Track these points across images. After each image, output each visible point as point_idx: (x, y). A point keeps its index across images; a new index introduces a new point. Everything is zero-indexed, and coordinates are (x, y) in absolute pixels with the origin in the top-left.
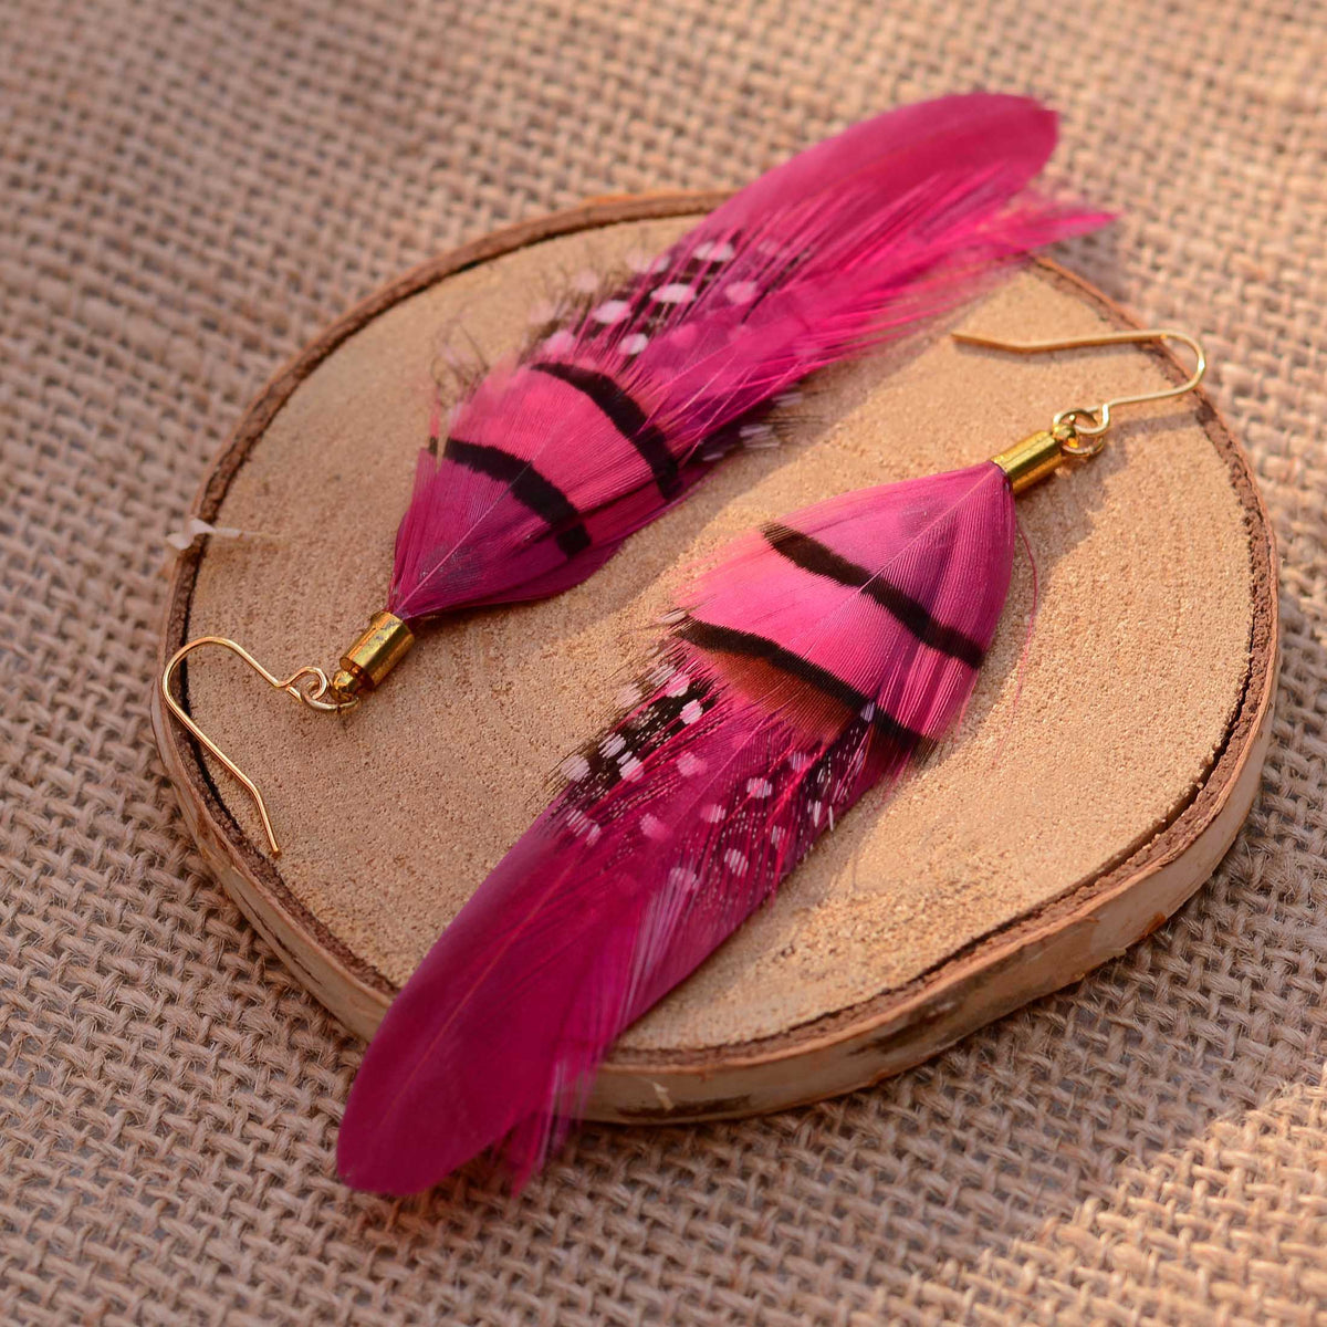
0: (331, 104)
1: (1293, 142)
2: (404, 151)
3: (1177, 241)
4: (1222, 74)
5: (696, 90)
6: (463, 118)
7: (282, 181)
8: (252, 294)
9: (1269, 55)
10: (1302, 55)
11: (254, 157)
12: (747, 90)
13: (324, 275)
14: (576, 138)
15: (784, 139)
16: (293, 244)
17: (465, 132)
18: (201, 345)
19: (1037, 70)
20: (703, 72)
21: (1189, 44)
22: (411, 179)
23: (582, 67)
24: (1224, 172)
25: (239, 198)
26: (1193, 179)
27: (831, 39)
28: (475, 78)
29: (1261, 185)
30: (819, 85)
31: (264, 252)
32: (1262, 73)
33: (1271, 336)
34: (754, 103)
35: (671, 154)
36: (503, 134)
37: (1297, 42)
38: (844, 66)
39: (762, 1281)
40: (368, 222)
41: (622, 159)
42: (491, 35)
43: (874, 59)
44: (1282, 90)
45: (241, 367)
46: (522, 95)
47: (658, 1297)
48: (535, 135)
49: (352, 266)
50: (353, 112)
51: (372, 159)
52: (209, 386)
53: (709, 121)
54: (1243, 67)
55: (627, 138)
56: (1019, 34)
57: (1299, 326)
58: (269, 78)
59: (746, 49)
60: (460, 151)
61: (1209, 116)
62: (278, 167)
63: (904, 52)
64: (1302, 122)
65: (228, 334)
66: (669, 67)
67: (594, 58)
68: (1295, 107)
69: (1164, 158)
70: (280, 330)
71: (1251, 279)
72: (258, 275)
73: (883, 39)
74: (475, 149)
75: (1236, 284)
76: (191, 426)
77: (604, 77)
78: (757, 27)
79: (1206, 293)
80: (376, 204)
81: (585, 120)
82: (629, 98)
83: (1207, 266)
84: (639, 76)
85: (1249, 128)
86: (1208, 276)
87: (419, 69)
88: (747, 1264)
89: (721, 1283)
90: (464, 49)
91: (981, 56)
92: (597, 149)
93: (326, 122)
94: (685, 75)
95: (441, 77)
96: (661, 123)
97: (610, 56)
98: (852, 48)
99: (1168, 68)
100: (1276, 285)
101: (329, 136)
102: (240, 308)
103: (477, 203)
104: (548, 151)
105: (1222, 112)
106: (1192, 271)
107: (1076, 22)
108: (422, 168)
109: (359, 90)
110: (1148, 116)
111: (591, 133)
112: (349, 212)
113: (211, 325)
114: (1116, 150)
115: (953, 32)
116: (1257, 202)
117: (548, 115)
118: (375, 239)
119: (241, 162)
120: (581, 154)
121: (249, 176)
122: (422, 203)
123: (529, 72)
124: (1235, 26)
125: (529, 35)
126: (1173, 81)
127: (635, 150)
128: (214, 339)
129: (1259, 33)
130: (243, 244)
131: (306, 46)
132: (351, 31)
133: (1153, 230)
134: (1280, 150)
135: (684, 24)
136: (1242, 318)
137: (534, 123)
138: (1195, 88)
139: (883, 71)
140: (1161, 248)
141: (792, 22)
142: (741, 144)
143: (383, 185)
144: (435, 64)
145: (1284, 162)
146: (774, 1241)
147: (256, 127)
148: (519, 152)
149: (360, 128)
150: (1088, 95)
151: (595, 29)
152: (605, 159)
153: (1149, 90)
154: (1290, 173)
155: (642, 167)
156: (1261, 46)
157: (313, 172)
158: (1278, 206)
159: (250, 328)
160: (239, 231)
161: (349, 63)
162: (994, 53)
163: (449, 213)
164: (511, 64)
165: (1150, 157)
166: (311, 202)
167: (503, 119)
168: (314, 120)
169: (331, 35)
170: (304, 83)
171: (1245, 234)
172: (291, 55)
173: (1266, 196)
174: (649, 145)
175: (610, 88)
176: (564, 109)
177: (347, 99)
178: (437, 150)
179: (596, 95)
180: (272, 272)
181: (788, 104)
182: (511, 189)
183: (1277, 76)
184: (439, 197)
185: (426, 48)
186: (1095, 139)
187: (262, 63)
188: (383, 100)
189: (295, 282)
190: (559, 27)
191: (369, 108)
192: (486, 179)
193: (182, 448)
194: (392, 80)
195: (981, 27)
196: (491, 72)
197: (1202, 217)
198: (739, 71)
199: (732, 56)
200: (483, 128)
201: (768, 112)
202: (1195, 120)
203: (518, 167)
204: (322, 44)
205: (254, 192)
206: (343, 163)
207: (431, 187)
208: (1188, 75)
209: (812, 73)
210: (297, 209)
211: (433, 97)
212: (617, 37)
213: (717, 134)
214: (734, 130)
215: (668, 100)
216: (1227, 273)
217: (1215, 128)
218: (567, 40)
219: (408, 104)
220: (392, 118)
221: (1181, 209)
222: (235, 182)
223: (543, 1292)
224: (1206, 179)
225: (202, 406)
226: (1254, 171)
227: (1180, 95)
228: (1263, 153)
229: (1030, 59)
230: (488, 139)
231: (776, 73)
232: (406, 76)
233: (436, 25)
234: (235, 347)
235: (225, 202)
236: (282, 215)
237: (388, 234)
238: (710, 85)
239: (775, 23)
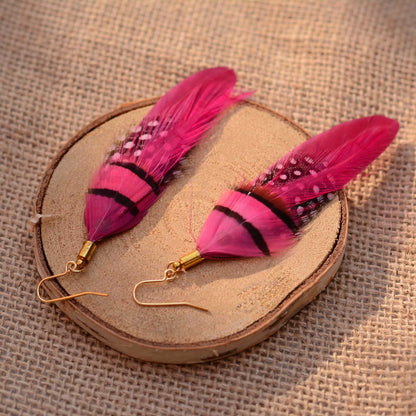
0: (32, 72)
1: (299, 50)
2: (54, 83)
3: (274, 81)
4: (276, 35)
5: (133, 58)
6: (69, 72)
7: (22, 95)
8: (19, 127)
9: (288, 28)
10: (297, 27)
11: (13, 89)
12: (147, 57)
13: (38, 120)
14: (102, 74)
15: (160, 69)
16: (28, 112)
17: (70, 76)
18: (7, 143)
19: (225, 41)
20: (134, 53)
21: (265, 28)
22: (58, 90)
23: (100, 55)
24: (282, 61)
25: (11, 100)
26: (274, 64)
27: (167, 41)
28: (71, 61)
29: (293, 63)
30: (167, 53)
31: (21, 115)
32: (286, 33)
33: (306, 104)
34: (150, 60)
35: (129, 76)
36: (82, 75)
37: (295, 23)
38: (173, 47)
39: (221, 385)
40: (48, 103)
41: (116, 78)
42: (73, 49)
43: (180, 44)
44: (294, 37)
45: (19, 148)
46: (85, 64)
48: (90, 75)
49: (46, 116)
50: (38, 74)
51: (46, 86)
52: (11, 154)
53: (138, 66)
54: (281, 32)
55: (116, 73)
56: (218, 32)
57: (313, 100)
58: (13, 66)
59: (145, 46)
60: (70, 81)
61: (274, 47)
62: (20, 91)
63: (188, 42)
64: (300, 44)
65: (14, 139)
66: (124, 53)
67: (103, 53)
68: (298, 41)
69: (265, 59)
70: (29, 136)
71: (297, 88)
72: (20, 121)
73: (182, 38)
74: (74, 80)
75: (293, 91)
76: (8, 165)
77: (107, 57)
78: (147, 39)
79: (285, 94)
80: (49, 98)
81: (104, 69)
82: (115, 62)
83: (284, 87)
84: (117, 56)
85: (286, 48)
86: (285, 89)
87: (55, 60)
88: (215, 381)
89: (209, 387)
90: (66, 54)
91: (209, 40)
92: (108, 77)
93: (31, 77)
94: (130, 54)
95: (61, 62)
96: (125, 68)
97: (108, 51)
98: (174, 42)
99: (260, 35)
100: (304, 89)
101: (33, 81)
102: (16, 131)
103: (78, 95)
104: (95, 78)
105: (278, 45)
106: (280, 89)
107: (233, 27)
108: (61, 87)
109: (39, 67)
110: (258, 49)
111: (106, 72)
112: (42, 101)
113: (9, 137)
114: (252, 59)
115: (200, 34)
116: (293, 68)
117: (93, 69)
118: (51, 108)
119: (10, 91)
120: (104, 78)
121: (12, 94)
122: (62, 96)
123: (86, 58)
124: (276, 22)
125: (84, 48)
126: (262, 39)
127: (119, 76)
128: (10, 141)
129: (283, 23)
130: (14, 113)
131: (22, 57)
132: (33, 51)
133: (267, 79)
134: (296, 53)
135: (126, 41)
136: (296, 100)
137: (89, 71)
138: (269, 40)
139: (183, 47)
140: (270, 83)
141: (156, 37)
142: (148, 71)
143: (50, 93)
144: (59, 58)
145: (298, 56)
146: (221, 373)
147: (12, 80)
148: (87, 80)
149: (41, 78)
150: (241, 46)
151: (102, 45)
152: (111, 79)
153: (256, 43)
154: (300, 58)
155: (122, 80)
156: (285, 26)
157: (30, 91)
158: (299, 68)
160: (12, 110)
161: (35, 61)
162: (213, 38)
163: (70, 98)
164: (80, 56)
165: (262, 60)
166: (31, 100)
167: (80, 71)
168: (28, 77)
169: (28, 53)
170: (23, 67)
171: (292, 77)
172: (18, 60)
173: (295, 66)
174: (123, 74)
175: (109, 60)
176: (98, 67)
177: (36, 70)
178: (64, 81)
179: (105, 62)
180: (24, 120)
181: (159, 59)
182: (86, 90)
183: (291, 33)
184: (66, 95)
185: (56, 54)
186: (245, 57)
187: (11, 63)
188: (46, 69)
189: (31, 122)
190: (92, 45)
191: (42, 72)
192: (79, 88)
193: (7, 172)
194: (48, 64)
195: (208, 32)
196: (75, 59)
197: (279, 74)
198: (144, 52)
199: (141, 48)
200: (76, 74)
201: (155, 62)
202: (271, 48)
203: (87, 83)
204: (26, 56)
205: (15, 98)
206: (38, 88)
207: (64, 92)
208: (266, 37)
209: (164, 50)
210: (28, 102)
211: (60, 67)
212: (108, 46)
213: (141, 69)
214: (145, 68)
215: (126, 61)
216: (290, 88)
217: (277, 50)
218: (95, 48)
219: (53, 70)
220: (49, 74)
221: (273, 72)
222: (9, 97)
224: (278, 64)
225: (10, 160)
226: (291, 60)
227: (265, 43)
228: (292, 54)
229: (222, 39)
230: (78, 77)
231: (154, 51)
232: (51, 62)
233: (57, 48)
234: (17, 143)
235: (7, 102)
236: (24, 104)
237: (54, 106)
238: (137, 57)
239: (151, 38)
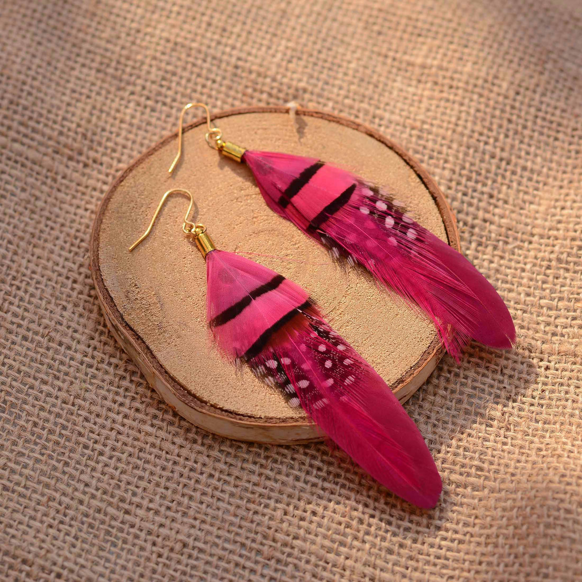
0: (93, 72)
1: (423, 78)
2: (119, 89)
3: (387, 115)
4: (398, 56)
5: (219, 67)
6: (139, 77)
7: (78, 100)
8: (70, 141)
9: (414, 48)
10: (425, 48)
11: (68, 92)
12: (236, 67)
13: (94, 134)
14: (178, 84)
15: (249, 84)
16: (83, 123)
17: (140, 82)
18: (53, 159)
19: (335, 57)
20: (221, 61)
21: (386, 46)
22: (122, 99)
23: (179, 59)
24: (401, 90)
25: (64, 106)
26: (391, 93)
27: (264, 49)
28: (143, 63)
29: (414, 94)
30: (261, 66)
31: (74, 126)
32: (411, 55)
33: (420, 149)
34: (239, 71)
35: (211, 89)
36: (153, 82)
37: (423, 43)
38: (269, 58)
39: (269, 483)
40: (108, 114)
41: (195, 91)
42: (147, 48)
43: (279, 56)
44: (419, 61)
45: (67, 166)
46: (159, 69)
47: (234, 490)
48: (164, 83)
49: (103, 130)
50: (101, 75)
51: (109, 92)
52: (56, 173)
53: (224, 78)
54: (405, 53)
55: (196, 84)
56: (327, 44)
57: (430, 144)
58: (71, 63)
59: (235, 52)
60: (138, 88)
61: (394, 70)
62: (76, 95)
63: (289, 53)
64: (426, 71)
65: (62, 155)
66: (209, 59)
67: (183, 56)
68: (423, 66)
69: (381, 86)
70: (80, 153)
71: (413, 128)
72: (71, 134)
73: (281, 48)
74: (144, 88)
75: (408, 130)
76: (51, 187)
77: (187, 63)
78: (238, 45)
79: (398, 134)
80: (110, 108)
81: (181, 78)
82: (196, 70)
83: (398, 124)
84: (199, 62)
85: (408, 74)
86: (398, 128)
87: (123, 60)
88: (263, 478)
89: (255, 484)
90: (138, 53)
91: (315, 53)
92: (186, 88)
93: (91, 79)
94: (215, 62)
95: (130, 63)
96: (207, 79)
97: (189, 55)
98: (271, 52)
99: (379, 54)
100: (421, 130)
101: (93, 84)
102: (65, 146)
103: (145, 107)
104: (169, 88)
105: (399, 69)
106: (393, 126)
107: (347, 39)
108: (126, 94)
109: (103, 67)
110: (374, 72)
111: (183, 82)
112: (101, 111)
113: (57, 152)
114: (364, 84)
115: (305, 45)
116: (413, 101)
117: (168, 76)
118: (111, 120)
119: (64, 94)
120: (180, 89)
121: (66, 99)
122: (126, 107)
123: (161, 61)
124: (401, 39)
125: (160, 48)
126: (381, 59)
127: (199, 88)
128: (57, 156)
129: (410, 41)
130: (65, 123)
131: (83, 52)
132: (98, 47)
133: (378, 112)
134: (419, 81)
135: (213, 44)
136: (410, 142)
137: (164, 79)
138: (389, 61)
139: (282, 60)
140: (381, 119)
141: (250, 43)
142: (235, 85)
143: (113, 101)
144: (128, 58)
145: (421, 86)
146: (272, 470)
147: (68, 81)
148: (159, 89)
149: (103, 81)
150: (353, 65)
151: (183, 46)
152: (189, 91)
153: (373, 63)
154: (424, 90)
155: (202, 94)
156: (411, 45)
157: (88, 97)
158: (420, 102)
159: (70, 153)
160: (64, 119)
161: (98, 58)
162: (320, 52)
163: (136, 110)
164: (154, 58)
165: (376, 86)
166: (88, 108)
167: (152, 77)
168: (88, 78)
169: (92, 48)
170: (83, 65)
171: (410, 112)
172: (78, 55)
173: (416, 98)
174: (204, 86)
175: (189, 66)
176: (174, 74)
177: (98, 71)
178: (130, 88)
179: (184, 69)
180: (76, 133)
181: (250, 72)
182: (157, 102)
183: (417, 56)
184: (132, 105)
185: (125, 52)
186: (356, 81)
187: (69, 59)
188: (110, 71)
189: (84, 136)
190: (170, 45)
191: (106, 74)
192: (148, 98)
193: (49, 196)
194: (114, 64)
195: (315, 43)
196: (148, 61)
197: (395, 107)
198: (233, 60)
199: (231, 55)
200: (146, 80)
201: (244, 75)
202: (390, 72)
203: (159, 94)
204: (89, 52)
205: (69, 104)
206: (98, 94)
207: (129, 102)
208: (386, 56)
209: (258, 61)
210: (84, 110)
211: (128, 70)
212: (191, 49)
213: (226, 82)
214: (232, 81)
215: (209, 71)
216: (404, 126)
217: (397, 75)
218: (173, 50)
219: (119, 73)
220: (114, 77)
221: (387, 104)
222: (62, 101)
223: (195, 490)
224: (395, 93)
225: (55, 180)
226: (411, 90)
227: (384, 64)
228: (414, 83)
229: (331, 53)
230: (148, 84)
231: (246, 61)
232: (118, 62)
233: (128, 45)
234: (65, 160)
235: (59, 108)
236: (78, 112)
237: (115, 118)
238: (223, 65)
239: (244, 44)
